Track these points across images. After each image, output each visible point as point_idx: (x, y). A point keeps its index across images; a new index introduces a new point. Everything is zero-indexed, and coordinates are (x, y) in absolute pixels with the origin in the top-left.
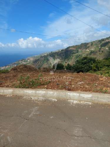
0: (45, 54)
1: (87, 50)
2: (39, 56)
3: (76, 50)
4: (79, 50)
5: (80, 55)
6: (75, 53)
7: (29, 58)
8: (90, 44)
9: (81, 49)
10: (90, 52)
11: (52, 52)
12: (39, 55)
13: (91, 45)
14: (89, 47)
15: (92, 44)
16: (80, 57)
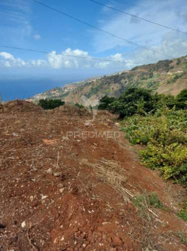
0: (94, 79)
1: (169, 73)
2: (82, 83)
3: (149, 73)
4: (154, 73)
5: (154, 83)
6: (146, 79)
7: (66, 85)
8: (175, 62)
9: (157, 71)
10: (174, 77)
11: (105, 76)
12: (83, 81)
13: (178, 64)
14: (172, 68)
15: (179, 61)
16: (155, 85)
